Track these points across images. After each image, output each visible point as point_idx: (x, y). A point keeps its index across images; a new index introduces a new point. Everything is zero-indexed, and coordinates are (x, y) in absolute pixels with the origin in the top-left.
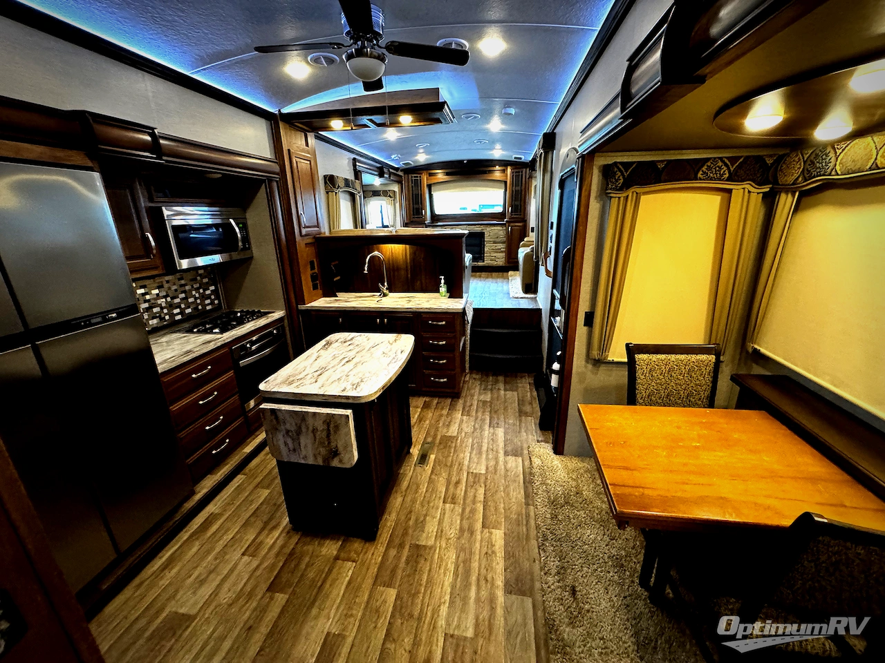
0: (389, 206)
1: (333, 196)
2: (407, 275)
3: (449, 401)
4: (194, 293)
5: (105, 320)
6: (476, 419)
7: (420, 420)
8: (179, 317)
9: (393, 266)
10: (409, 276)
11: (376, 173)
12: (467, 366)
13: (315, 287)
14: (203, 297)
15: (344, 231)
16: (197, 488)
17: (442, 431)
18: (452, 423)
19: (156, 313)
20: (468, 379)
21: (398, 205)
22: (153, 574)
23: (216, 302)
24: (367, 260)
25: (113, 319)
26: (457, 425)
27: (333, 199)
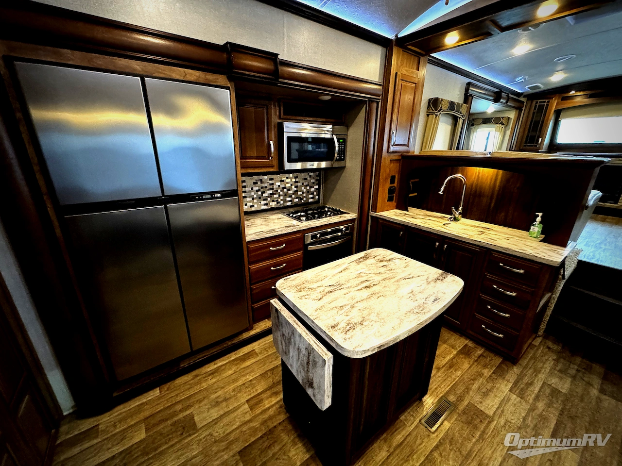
0: (498, 133)
1: (433, 118)
2: (490, 203)
3: (498, 360)
4: (303, 188)
5: (212, 198)
6: (532, 409)
7: (451, 365)
8: (289, 204)
9: (476, 192)
10: (493, 204)
11: (491, 98)
12: (543, 326)
13: (390, 199)
14: (308, 192)
15: (434, 151)
16: (255, 326)
17: (473, 397)
18: (492, 395)
19: (275, 198)
20: (537, 344)
21: (508, 132)
22: (205, 373)
23: (317, 197)
24: (446, 181)
25: (219, 198)
26: (497, 401)
27: (432, 120)
